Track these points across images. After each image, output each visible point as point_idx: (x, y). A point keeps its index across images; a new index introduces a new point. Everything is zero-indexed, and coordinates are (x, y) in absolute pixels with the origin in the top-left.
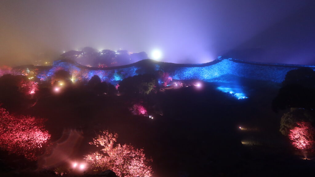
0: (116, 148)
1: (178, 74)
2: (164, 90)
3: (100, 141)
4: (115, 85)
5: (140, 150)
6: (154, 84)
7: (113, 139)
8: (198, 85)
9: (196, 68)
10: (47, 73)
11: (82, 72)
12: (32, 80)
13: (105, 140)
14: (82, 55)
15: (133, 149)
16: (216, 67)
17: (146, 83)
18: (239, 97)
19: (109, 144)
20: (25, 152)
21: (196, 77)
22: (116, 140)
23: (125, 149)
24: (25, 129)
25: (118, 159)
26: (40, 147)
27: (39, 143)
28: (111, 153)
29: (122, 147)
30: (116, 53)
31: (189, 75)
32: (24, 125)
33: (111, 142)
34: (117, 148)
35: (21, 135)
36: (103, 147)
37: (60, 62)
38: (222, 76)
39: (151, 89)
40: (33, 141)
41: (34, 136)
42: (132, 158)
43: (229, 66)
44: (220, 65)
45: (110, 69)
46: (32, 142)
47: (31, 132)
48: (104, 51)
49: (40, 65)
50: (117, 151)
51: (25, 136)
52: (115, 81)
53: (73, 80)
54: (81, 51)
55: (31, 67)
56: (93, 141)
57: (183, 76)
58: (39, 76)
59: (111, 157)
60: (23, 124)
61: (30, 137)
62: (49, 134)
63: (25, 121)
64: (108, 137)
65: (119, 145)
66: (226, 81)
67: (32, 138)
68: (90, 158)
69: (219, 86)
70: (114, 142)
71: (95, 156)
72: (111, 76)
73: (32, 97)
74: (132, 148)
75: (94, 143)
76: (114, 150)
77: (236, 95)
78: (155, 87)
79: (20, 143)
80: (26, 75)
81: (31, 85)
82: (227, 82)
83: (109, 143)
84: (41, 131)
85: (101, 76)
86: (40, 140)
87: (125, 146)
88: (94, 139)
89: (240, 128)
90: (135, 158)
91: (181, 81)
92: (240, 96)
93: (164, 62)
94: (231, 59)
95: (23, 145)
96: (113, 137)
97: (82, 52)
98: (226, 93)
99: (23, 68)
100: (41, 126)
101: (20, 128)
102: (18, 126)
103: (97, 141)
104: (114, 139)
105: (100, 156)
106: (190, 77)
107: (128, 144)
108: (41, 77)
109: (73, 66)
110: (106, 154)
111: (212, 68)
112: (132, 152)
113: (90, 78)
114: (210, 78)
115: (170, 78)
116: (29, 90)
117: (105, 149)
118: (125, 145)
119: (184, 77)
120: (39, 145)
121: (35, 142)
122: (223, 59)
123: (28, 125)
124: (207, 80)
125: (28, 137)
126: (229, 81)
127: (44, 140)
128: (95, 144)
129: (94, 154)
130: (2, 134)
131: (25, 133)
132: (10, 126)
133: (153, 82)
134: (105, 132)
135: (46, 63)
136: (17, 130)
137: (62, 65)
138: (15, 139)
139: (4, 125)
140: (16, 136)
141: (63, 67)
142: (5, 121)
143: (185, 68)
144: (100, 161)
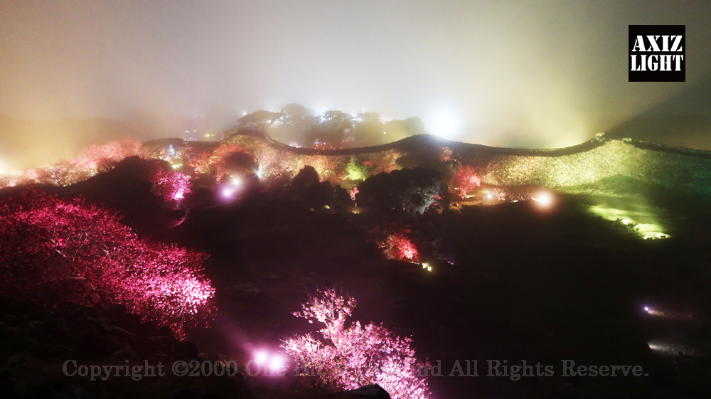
0: (351, 330)
1: (496, 170)
2: (461, 207)
3: (317, 310)
4: (350, 189)
5: (404, 340)
6: (436, 191)
7: (345, 310)
8: (543, 200)
9: (539, 158)
10: (209, 157)
11: (281, 157)
12: (179, 171)
13: (327, 311)
14: (280, 120)
15: (388, 336)
16: (588, 157)
17: (420, 189)
18: (647, 234)
19: (336, 319)
20: (165, 319)
21: (538, 179)
22: (352, 313)
23: (371, 334)
24: (165, 272)
25: (354, 355)
26: (194, 312)
27: (191, 303)
28: (340, 341)
29: (365, 330)
30: (354, 120)
31: (522, 175)
32: (165, 264)
33: (340, 315)
35: (157, 285)
36: (323, 326)
37: (234, 135)
38: (604, 181)
39: (430, 203)
40: (180, 299)
41: (183, 289)
42: (384, 355)
43: (623, 157)
44: (600, 154)
45: (340, 154)
46: (178, 300)
47: (177, 279)
48: (330, 114)
49: (195, 140)
50: (353, 336)
51: (166, 286)
52: (350, 181)
53: (261, 173)
54: (279, 112)
55: (178, 143)
56: (301, 311)
57: (507, 175)
58: (193, 163)
59: (338, 348)
60: (162, 262)
61: (176, 289)
62: (212, 286)
63: (166, 255)
64: (335, 305)
65: (358, 323)
66: (614, 194)
67: (180, 293)
68: (293, 345)
69: (595, 205)
70: (347, 317)
71: (305, 343)
72: (341, 169)
73: (178, 206)
74: (387, 334)
75: (303, 314)
76: (345, 334)
77: (638, 229)
78: (440, 198)
79: (156, 299)
80: (168, 158)
81: (177, 181)
82: (616, 195)
83: (337, 316)
84: (196, 280)
85: (321, 167)
86: (195, 299)
87: (369, 328)
88: (303, 305)
89: (646, 309)
90: (391, 357)
91: (502, 187)
92: (650, 231)
93: (462, 143)
94: (630, 140)
95: (161, 305)
96: (346, 305)
97: (281, 114)
98: (612, 222)
99: (166, 143)
100: (197, 269)
101: (155, 268)
102: (154, 265)
103: (310, 311)
104: (347, 310)
105: (316, 343)
106: (523, 180)
107: (377, 324)
108: (196, 165)
109: (261, 143)
110: (327, 342)
111: (579, 161)
112: (385, 343)
113: (296, 172)
114: (572, 185)
115: (475, 180)
116: (172, 192)
117: (326, 331)
118: (371, 326)
119: (509, 179)
120: (192, 308)
121: (184, 301)
122: (607, 140)
123: (172, 264)
124: (566, 187)
126: (622, 194)
127: (201, 298)
128: (306, 318)
129: (303, 338)
130: (123, 279)
131: (167, 280)
132: (138, 263)
133: (436, 186)
134: (328, 291)
135: (208, 135)
136: (151, 272)
137: (240, 141)
138: (147, 290)
139: (127, 259)
140: (148, 285)
141: (240, 146)
142: (130, 251)
143: (512, 158)
144: (315, 355)
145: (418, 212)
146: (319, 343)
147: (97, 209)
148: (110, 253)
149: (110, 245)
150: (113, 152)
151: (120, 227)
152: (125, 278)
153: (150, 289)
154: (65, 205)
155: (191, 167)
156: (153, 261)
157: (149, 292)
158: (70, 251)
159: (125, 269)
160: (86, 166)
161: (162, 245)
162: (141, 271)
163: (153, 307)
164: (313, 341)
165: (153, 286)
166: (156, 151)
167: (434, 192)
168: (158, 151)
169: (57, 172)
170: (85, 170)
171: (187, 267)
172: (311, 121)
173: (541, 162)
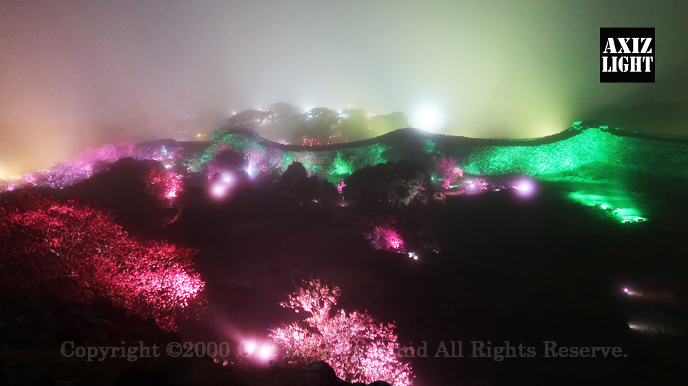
0: (336, 318)
1: (478, 160)
2: (445, 197)
3: (303, 300)
4: (337, 183)
5: (387, 326)
6: (420, 182)
7: (330, 299)
8: (524, 188)
9: (519, 148)
10: (201, 156)
11: (270, 155)
12: (171, 170)
13: (313, 300)
15: (372, 323)
16: (567, 146)
17: (404, 181)
18: (625, 218)
19: (321, 308)
20: (156, 313)
21: (519, 169)
22: (337, 302)
23: (355, 321)
24: (156, 267)
25: (339, 341)
26: (184, 305)
27: (182, 297)
28: (326, 329)
29: (350, 317)
30: (340, 116)
31: (503, 165)
32: (155, 260)
33: (325, 304)
34: (338, 317)
35: (148, 280)
36: (310, 315)
37: (225, 133)
38: (583, 168)
39: (415, 194)
40: (171, 293)
42: (368, 341)
43: (600, 144)
44: (577, 142)
45: (327, 149)
46: (169, 294)
47: (167, 274)
48: (316, 111)
49: (187, 140)
50: (338, 324)
51: (157, 281)
52: (338, 176)
53: (251, 170)
54: (268, 110)
55: (171, 144)
56: (288, 301)
57: (489, 165)
58: (185, 163)
59: (324, 336)
60: (153, 259)
61: (166, 283)
62: (202, 280)
63: (157, 251)
64: (320, 295)
65: (343, 312)
66: (593, 180)
67: (170, 287)
68: (280, 334)
69: (574, 191)
70: (332, 305)
71: (292, 331)
72: (328, 164)
73: (171, 205)
74: (371, 320)
75: (289, 304)
76: (331, 322)
77: (616, 213)
78: (424, 189)
79: (147, 294)
80: (161, 159)
81: (170, 180)
82: (594, 182)
83: (322, 305)
84: (186, 274)
85: (309, 163)
86: (185, 292)
87: (354, 315)
88: (290, 296)
89: (626, 290)
90: (375, 342)
91: (483, 177)
92: (628, 215)
93: (444, 135)
94: (607, 127)
95: (152, 299)
96: (330, 294)
97: (270, 113)
98: (591, 207)
99: (155, 144)
100: (187, 264)
101: (147, 264)
102: (145, 261)
103: (296, 300)
104: (332, 299)
105: (302, 332)
106: (504, 169)
107: (361, 311)
108: (189, 165)
109: (251, 142)
110: (313, 330)
111: (558, 149)
112: (369, 329)
113: (285, 168)
114: (552, 173)
115: (458, 170)
116: (166, 191)
117: (313, 320)
118: (355, 313)
119: (490, 169)
120: (183, 301)
121: (175, 295)
122: (585, 129)
123: (163, 260)
124: (546, 175)
125: (163, 284)
126: (600, 180)
127: (191, 292)
128: (293, 308)
129: (290, 327)
130: (115, 275)
131: (157, 275)
132: (129, 260)
133: (420, 178)
134: (312, 282)
135: (199, 135)
136: (143, 268)
137: (230, 140)
138: (138, 286)
139: (119, 257)
140: (139, 280)
141: (230, 144)
142: (121, 249)
143: (493, 148)
144: (302, 343)
145: (403, 203)
146: (306, 332)
147: (91, 210)
148: (102, 251)
149: (102, 242)
150: (108, 154)
151: (111, 225)
152: (117, 274)
153: (141, 284)
154: (60, 207)
155: (184, 167)
156: (143, 257)
157: (140, 287)
158: (63, 250)
159: (117, 265)
160: (82, 169)
161: (152, 242)
162: (133, 268)
163: (144, 302)
164: (300, 330)
165: (144, 281)
166: (149, 152)
167: (418, 183)
168: (151, 152)
169: (54, 176)
170: (81, 173)
171: (177, 262)
172: (299, 118)
173: (521, 152)
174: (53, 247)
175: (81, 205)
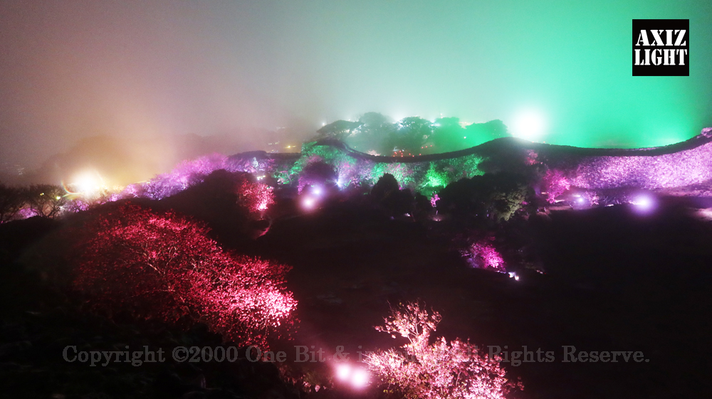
0: (435, 346)
1: (587, 172)
2: (548, 212)
3: (400, 325)
4: (430, 196)
6: (522, 196)
7: (429, 324)
8: (642, 204)
9: (636, 158)
10: (291, 168)
11: (360, 166)
12: (262, 182)
13: (410, 325)
14: (359, 129)
17: (504, 194)
19: (420, 334)
20: (249, 332)
21: (636, 181)
22: (436, 328)
23: (457, 351)
24: (249, 284)
25: (439, 372)
26: (277, 324)
27: (275, 316)
28: (425, 358)
30: (433, 125)
31: (617, 177)
32: (249, 277)
33: (424, 330)
35: (241, 298)
36: (407, 341)
39: (516, 209)
40: (264, 311)
41: (266, 301)
45: (419, 161)
46: (262, 312)
47: (260, 291)
48: (408, 120)
49: (278, 152)
50: (438, 353)
51: (250, 299)
52: (430, 188)
53: (341, 182)
54: (358, 121)
55: (262, 156)
56: (384, 324)
57: (600, 177)
58: (276, 174)
59: (423, 365)
60: (246, 275)
61: (259, 301)
62: (295, 299)
63: (250, 267)
64: (418, 319)
65: (443, 339)
67: (263, 305)
68: (376, 360)
70: (431, 332)
71: (388, 358)
72: (420, 176)
73: (262, 217)
75: (385, 329)
76: (430, 350)
78: (526, 203)
79: (240, 312)
80: (252, 170)
81: (261, 192)
83: (420, 331)
84: (279, 292)
85: (400, 174)
86: (277, 311)
87: (456, 344)
88: (386, 319)
91: (594, 190)
93: (548, 145)
95: (245, 317)
97: (360, 123)
99: (246, 157)
100: (279, 282)
101: (240, 281)
102: (238, 277)
103: (393, 325)
104: (431, 325)
105: (399, 359)
106: (618, 182)
107: (463, 340)
108: (279, 176)
109: (341, 153)
112: (473, 361)
113: (376, 180)
115: (564, 183)
116: (257, 203)
117: (410, 346)
118: (457, 342)
119: (602, 182)
120: (275, 320)
121: (268, 313)
123: (256, 277)
125: (256, 302)
127: (284, 311)
128: (389, 332)
129: (386, 353)
130: (209, 291)
131: (250, 293)
132: (223, 276)
133: (521, 191)
134: (411, 305)
135: (289, 147)
136: (236, 285)
137: (320, 151)
138: (232, 303)
139: (213, 272)
140: (233, 297)
141: (320, 156)
142: (215, 265)
143: (605, 159)
144: (398, 371)
145: (503, 219)
147: (186, 222)
148: (197, 266)
149: (197, 258)
150: (202, 166)
151: (206, 240)
152: (211, 291)
153: (235, 302)
154: (158, 219)
155: (274, 179)
156: (237, 273)
157: (233, 305)
158: (160, 263)
159: (211, 281)
160: (177, 181)
161: (246, 258)
162: (226, 284)
163: (237, 320)
165: (237, 298)
166: (241, 164)
167: (520, 197)
168: (242, 164)
169: (153, 187)
170: (177, 184)
171: (270, 279)
172: (389, 129)
173: (638, 162)
174: (150, 262)
175: (177, 219)
